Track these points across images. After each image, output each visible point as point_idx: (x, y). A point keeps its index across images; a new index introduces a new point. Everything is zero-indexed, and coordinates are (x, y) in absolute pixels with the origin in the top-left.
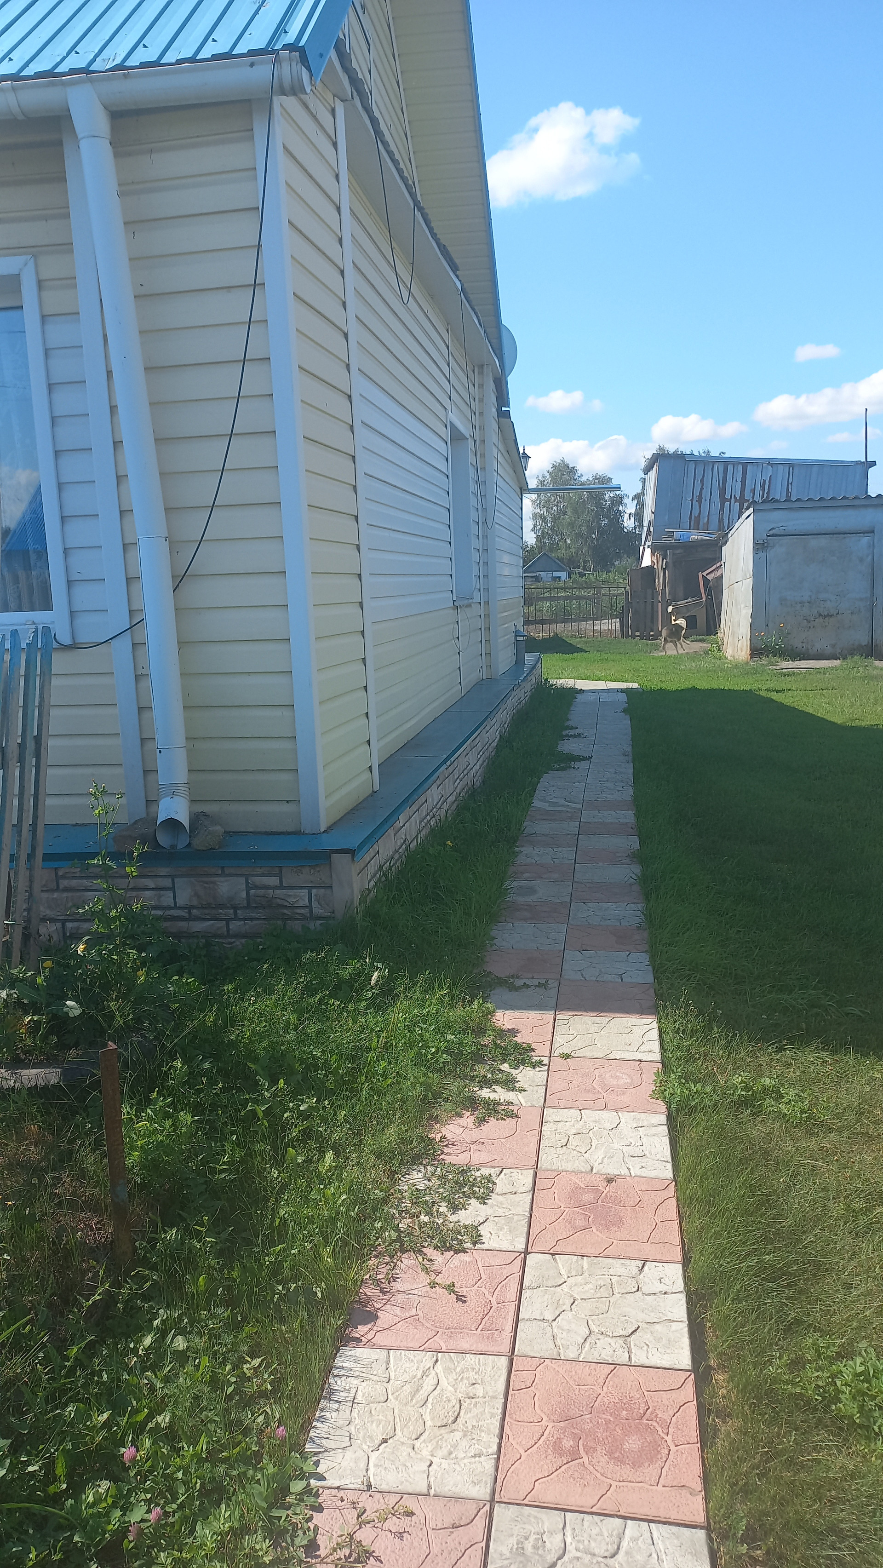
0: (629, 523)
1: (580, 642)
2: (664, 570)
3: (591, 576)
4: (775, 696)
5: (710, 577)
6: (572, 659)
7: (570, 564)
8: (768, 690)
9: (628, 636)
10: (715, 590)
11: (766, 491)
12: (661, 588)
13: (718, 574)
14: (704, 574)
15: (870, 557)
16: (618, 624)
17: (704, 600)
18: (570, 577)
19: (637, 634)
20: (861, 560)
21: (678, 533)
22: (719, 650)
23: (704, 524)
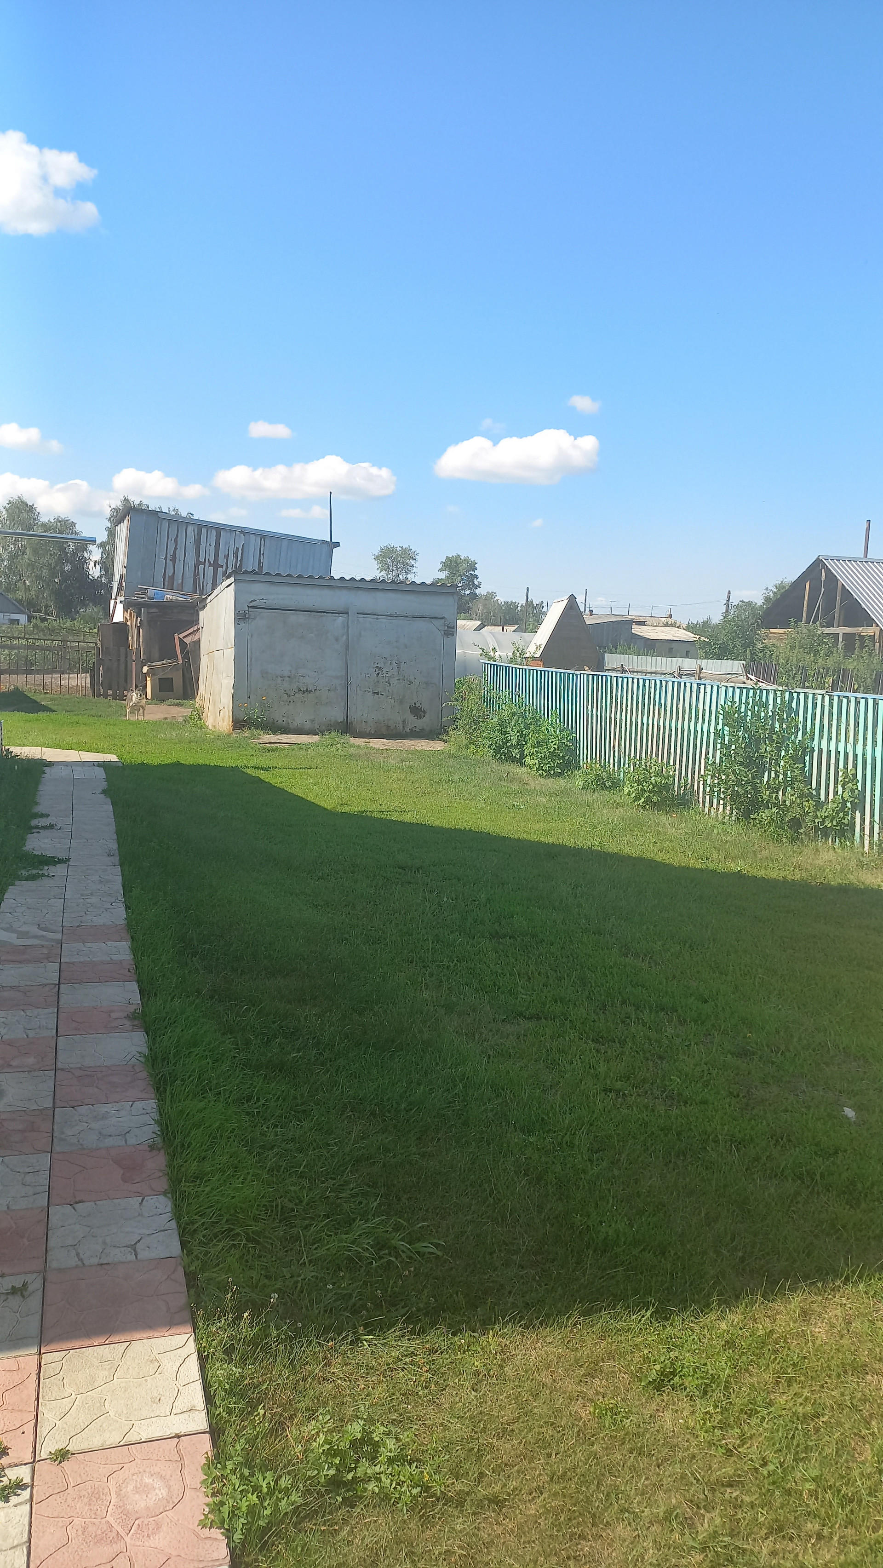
0: (95, 572)
1: (45, 698)
2: (138, 628)
3: (55, 623)
4: (263, 775)
5: (187, 640)
6: (37, 720)
7: (30, 607)
8: (255, 768)
9: (99, 695)
10: (192, 654)
11: (239, 558)
12: (135, 647)
13: (196, 638)
14: (181, 636)
15: (345, 637)
16: (88, 679)
17: (181, 662)
18: (29, 620)
19: (110, 692)
20: (337, 639)
21: (151, 592)
22: (200, 719)
23: (178, 585)
